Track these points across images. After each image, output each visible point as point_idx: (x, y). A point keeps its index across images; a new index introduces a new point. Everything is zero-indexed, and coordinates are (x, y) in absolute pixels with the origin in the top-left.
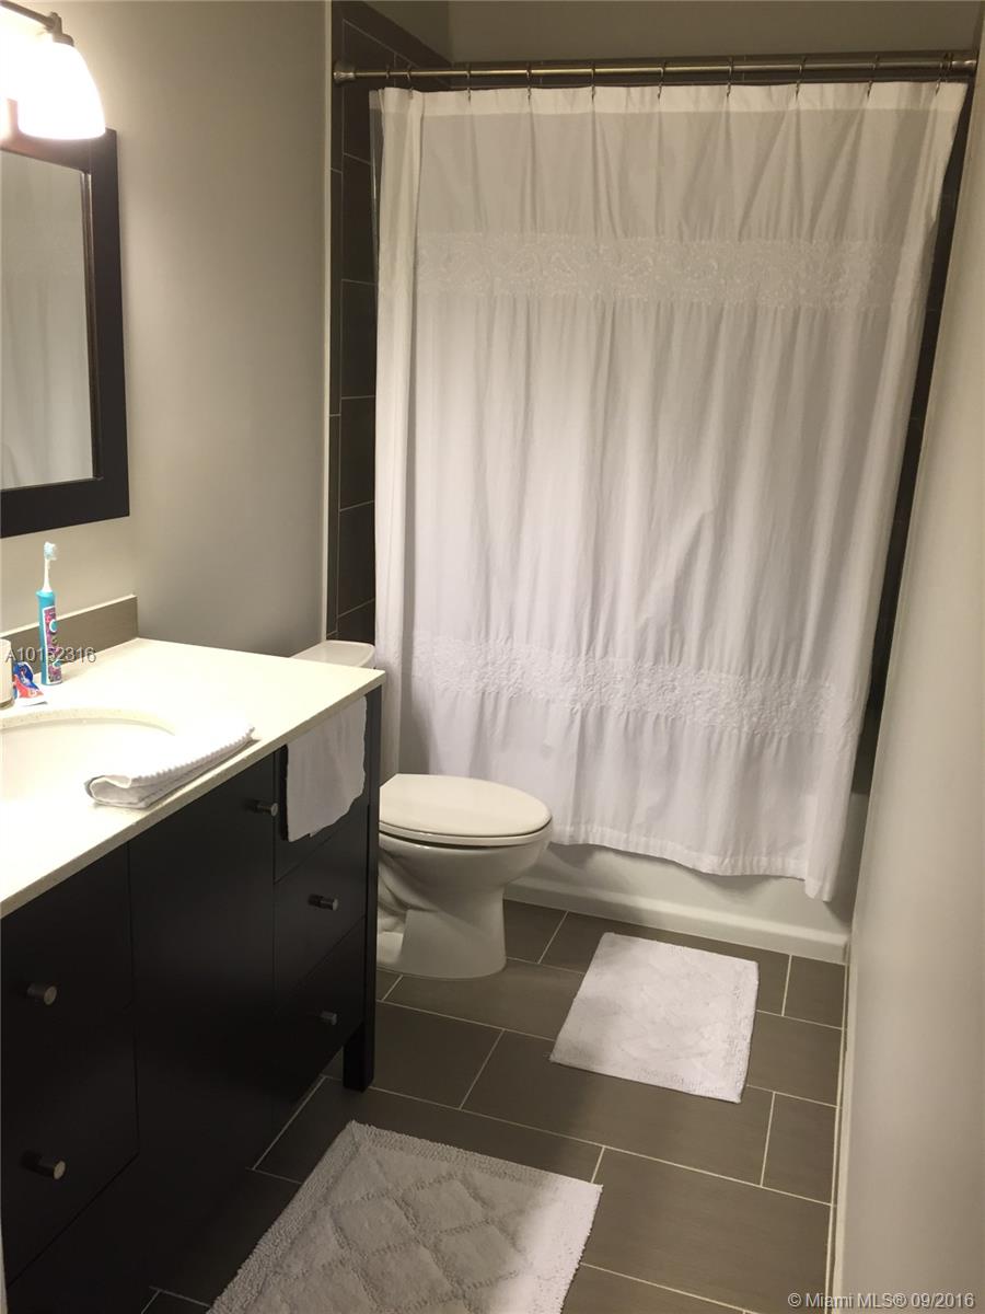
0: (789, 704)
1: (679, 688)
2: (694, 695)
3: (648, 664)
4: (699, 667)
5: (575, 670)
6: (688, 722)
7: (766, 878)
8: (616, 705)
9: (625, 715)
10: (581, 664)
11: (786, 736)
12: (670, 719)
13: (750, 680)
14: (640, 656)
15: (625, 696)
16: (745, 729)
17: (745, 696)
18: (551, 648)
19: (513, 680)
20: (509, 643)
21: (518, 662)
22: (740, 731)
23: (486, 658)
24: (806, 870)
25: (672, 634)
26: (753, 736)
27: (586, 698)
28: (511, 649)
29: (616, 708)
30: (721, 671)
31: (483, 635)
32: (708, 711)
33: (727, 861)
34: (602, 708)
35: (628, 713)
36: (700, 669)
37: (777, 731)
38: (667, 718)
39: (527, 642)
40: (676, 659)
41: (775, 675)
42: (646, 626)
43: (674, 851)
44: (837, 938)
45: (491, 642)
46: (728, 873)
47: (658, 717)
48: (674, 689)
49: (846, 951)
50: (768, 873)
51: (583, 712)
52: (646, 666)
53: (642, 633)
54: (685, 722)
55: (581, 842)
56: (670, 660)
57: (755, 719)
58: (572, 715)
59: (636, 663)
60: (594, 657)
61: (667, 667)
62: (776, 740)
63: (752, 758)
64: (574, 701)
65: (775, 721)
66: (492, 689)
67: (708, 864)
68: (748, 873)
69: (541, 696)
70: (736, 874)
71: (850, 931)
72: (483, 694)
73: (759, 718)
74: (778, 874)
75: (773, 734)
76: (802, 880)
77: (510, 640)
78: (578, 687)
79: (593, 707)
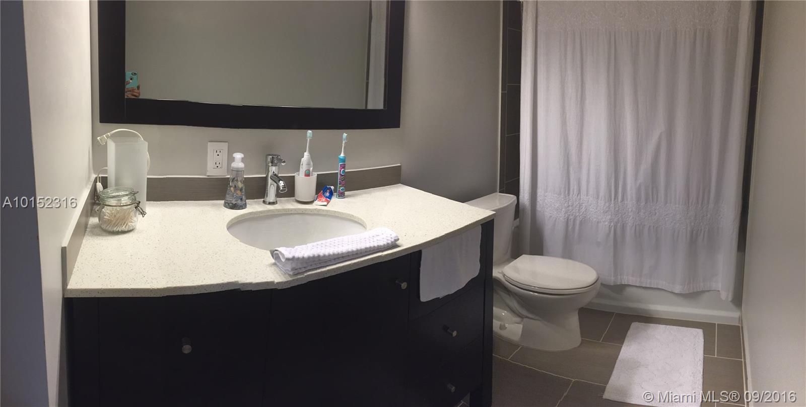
0: (707, 215)
1: (658, 213)
2: (665, 215)
3: (643, 204)
4: (666, 203)
5: (609, 208)
6: (663, 228)
7: (703, 292)
8: (630, 222)
9: (634, 227)
10: (612, 205)
11: (707, 230)
12: (655, 227)
13: (688, 207)
14: (638, 200)
15: (633, 218)
16: (689, 229)
17: (688, 213)
18: (598, 198)
19: (581, 213)
20: (579, 197)
21: (584, 205)
22: (686, 230)
23: (568, 203)
24: (720, 286)
25: (653, 188)
26: (692, 232)
27: (615, 220)
28: (580, 199)
29: (630, 224)
30: (676, 204)
31: (567, 192)
32: (671, 222)
33: (686, 287)
34: (623, 224)
35: (636, 225)
36: (666, 204)
37: (703, 228)
38: (654, 227)
39: (587, 196)
40: (655, 200)
41: (700, 204)
42: (640, 186)
43: (662, 284)
44: (735, 314)
45: (571, 196)
46: (687, 292)
47: (650, 226)
48: (655, 214)
49: (740, 319)
50: (704, 290)
51: (614, 226)
52: (642, 204)
53: (639, 190)
54: (662, 228)
55: (619, 283)
56: (653, 201)
57: (693, 224)
58: (610, 228)
59: (637, 203)
60: (618, 202)
61: (652, 204)
62: (703, 232)
63: (693, 240)
64: (610, 222)
65: (701, 224)
66: (571, 217)
67: (678, 289)
68: (695, 291)
69: (594, 220)
70: (690, 292)
71: (741, 311)
72: (567, 219)
73: (695, 224)
74: (709, 289)
75: (701, 230)
76: (719, 291)
77: (579, 195)
78: (611, 216)
79: (619, 224)
